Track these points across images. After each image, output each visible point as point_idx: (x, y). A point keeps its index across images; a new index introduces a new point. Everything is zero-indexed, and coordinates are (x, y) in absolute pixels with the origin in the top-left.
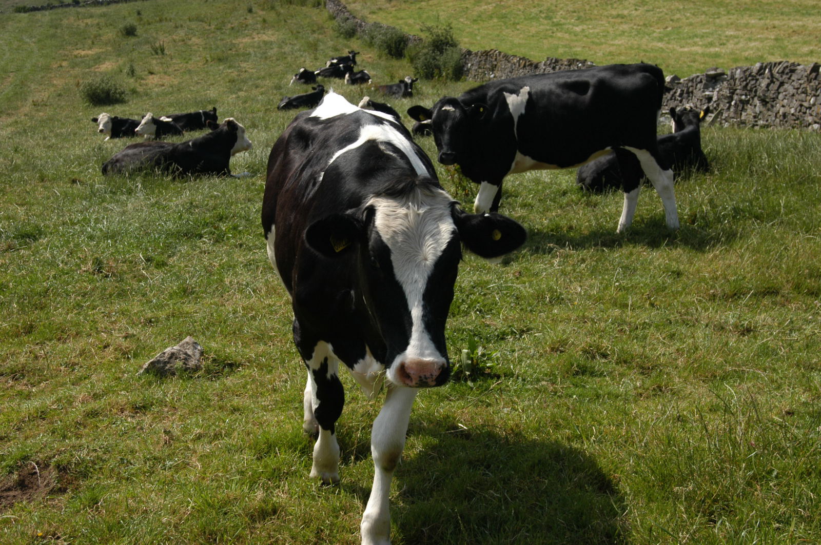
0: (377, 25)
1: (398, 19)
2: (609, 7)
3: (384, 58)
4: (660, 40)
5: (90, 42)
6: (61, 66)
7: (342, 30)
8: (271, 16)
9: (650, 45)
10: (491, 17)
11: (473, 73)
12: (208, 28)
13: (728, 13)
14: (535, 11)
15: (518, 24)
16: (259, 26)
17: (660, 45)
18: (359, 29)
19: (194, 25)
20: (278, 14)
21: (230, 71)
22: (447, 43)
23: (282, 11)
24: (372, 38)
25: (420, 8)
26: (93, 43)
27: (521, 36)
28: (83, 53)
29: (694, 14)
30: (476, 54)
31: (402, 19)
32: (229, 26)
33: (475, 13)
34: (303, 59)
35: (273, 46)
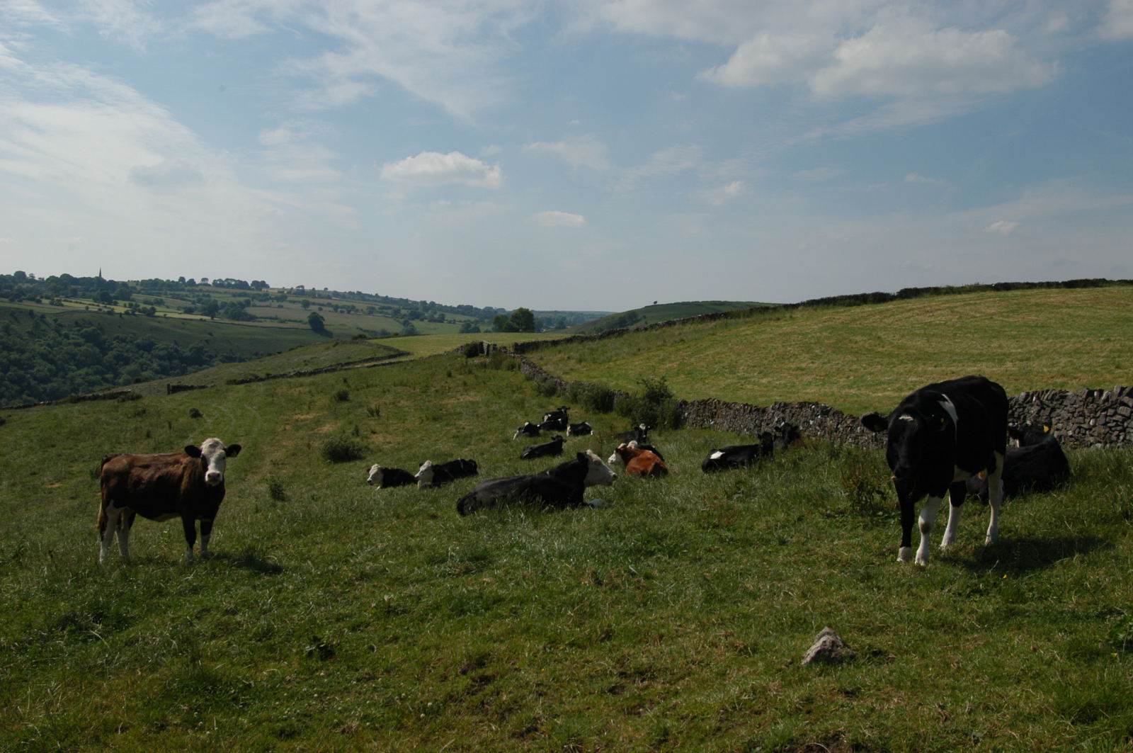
0: (579, 384)
1: (591, 378)
2: (787, 361)
4: (850, 387)
5: (306, 407)
6: (285, 429)
7: (542, 389)
8: (470, 379)
9: (843, 392)
10: (678, 374)
11: (691, 421)
12: (412, 391)
13: (902, 363)
16: (461, 388)
17: (853, 391)
18: (559, 388)
19: (399, 389)
20: (476, 377)
21: (448, 428)
22: (662, 396)
23: (480, 375)
24: (576, 395)
25: (609, 368)
26: (309, 408)
27: (714, 389)
28: (303, 417)
29: (869, 365)
30: (693, 404)
31: (595, 377)
32: (433, 389)
34: (514, 416)
35: (480, 405)
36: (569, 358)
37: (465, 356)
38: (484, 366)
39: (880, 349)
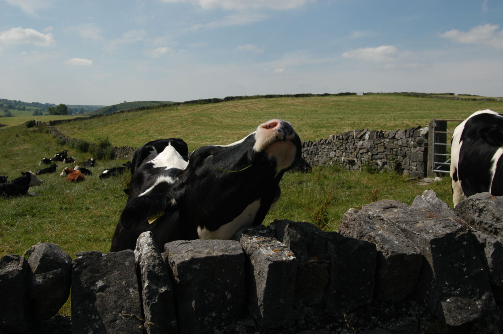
0: (75, 139)
1: (83, 137)
2: (171, 129)
3: (79, 152)
4: (193, 140)
7: (59, 142)
8: (27, 138)
9: (190, 142)
10: (123, 134)
11: (119, 156)
13: (218, 129)
14: (141, 131)
15: (134, 136)
16: (22, 142)
17: (193, 142)
18: (67, 141)
20: (30, 137)
21: (11, 161)
22: (107, 145)
23: (32, 136)
24: (73, 145)
25: (92, 132)
27: (136, 141)
29: (205, 130)
30: (119, 148)
31: (85, 136)
32: (8, 143)
33: (116, 133)
34: (43, 155)
35: (29, 150)
36: (74, 128)
37: (27, 127)
38: (35, 131)
39: (212, 123)
